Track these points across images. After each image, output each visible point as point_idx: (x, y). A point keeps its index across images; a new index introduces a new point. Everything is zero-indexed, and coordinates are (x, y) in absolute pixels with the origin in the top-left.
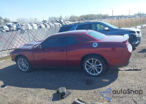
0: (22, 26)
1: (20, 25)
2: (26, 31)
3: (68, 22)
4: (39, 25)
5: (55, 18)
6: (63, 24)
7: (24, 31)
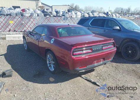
0: (66, 13)
1: (65, 13)
2: (69, 18)
3: (116, 15)
4: (83, 15)
5: (122, 9)
6: (109, 16)
7: (67, 18)
